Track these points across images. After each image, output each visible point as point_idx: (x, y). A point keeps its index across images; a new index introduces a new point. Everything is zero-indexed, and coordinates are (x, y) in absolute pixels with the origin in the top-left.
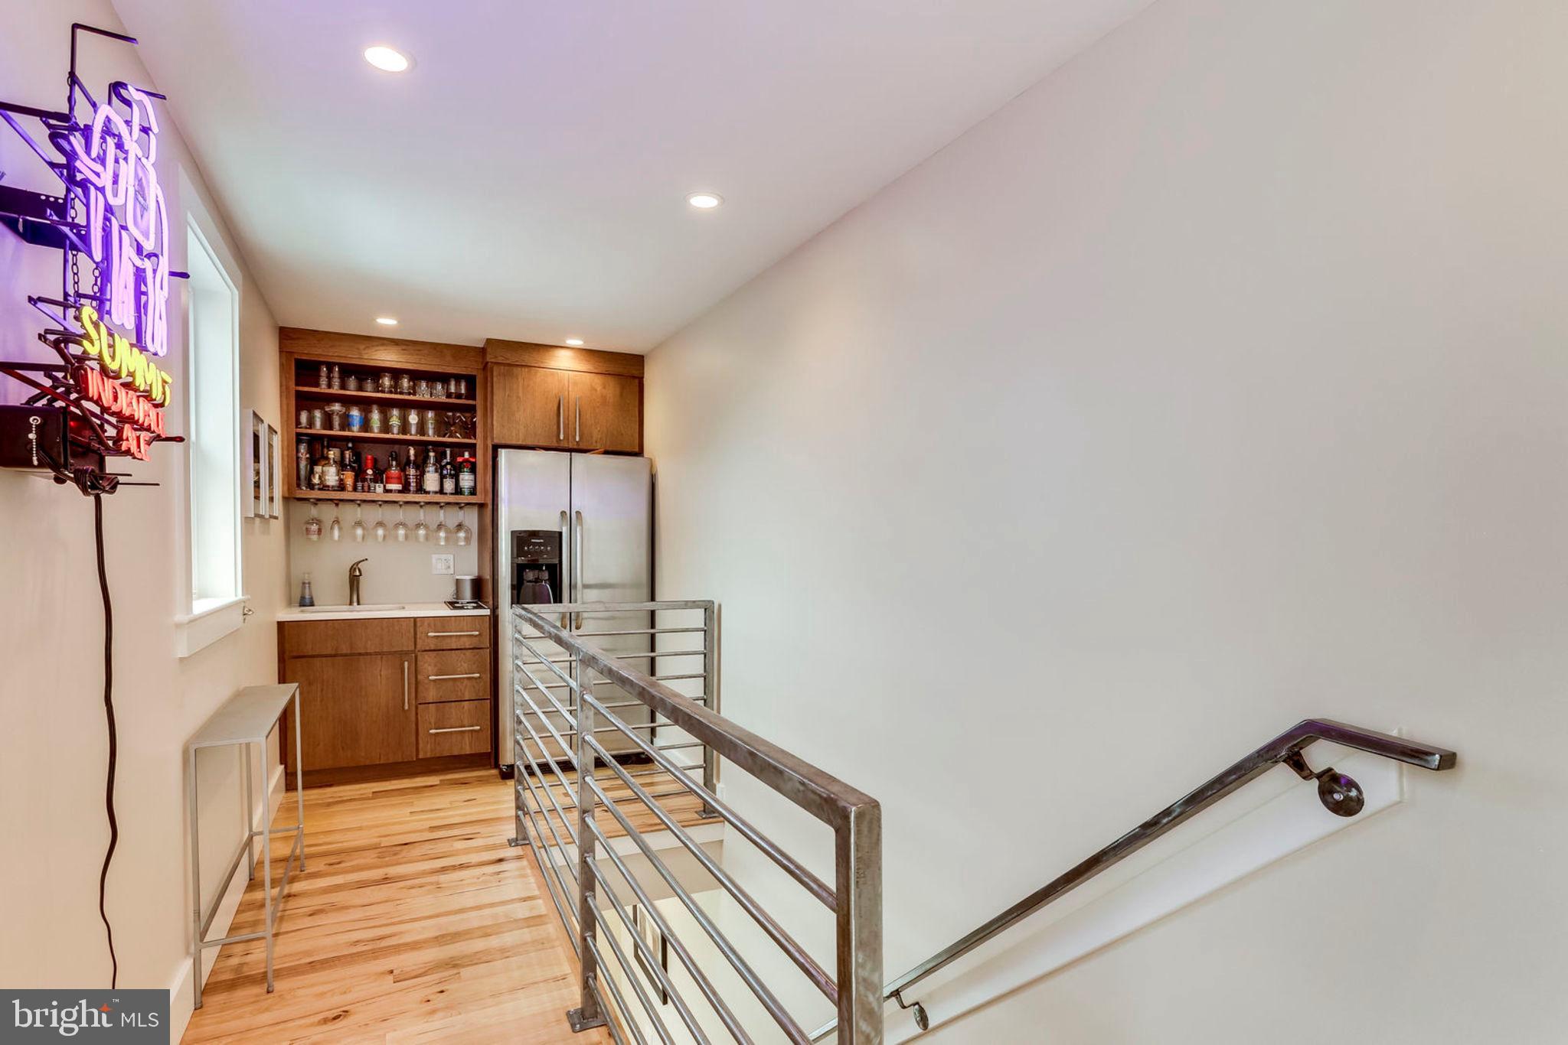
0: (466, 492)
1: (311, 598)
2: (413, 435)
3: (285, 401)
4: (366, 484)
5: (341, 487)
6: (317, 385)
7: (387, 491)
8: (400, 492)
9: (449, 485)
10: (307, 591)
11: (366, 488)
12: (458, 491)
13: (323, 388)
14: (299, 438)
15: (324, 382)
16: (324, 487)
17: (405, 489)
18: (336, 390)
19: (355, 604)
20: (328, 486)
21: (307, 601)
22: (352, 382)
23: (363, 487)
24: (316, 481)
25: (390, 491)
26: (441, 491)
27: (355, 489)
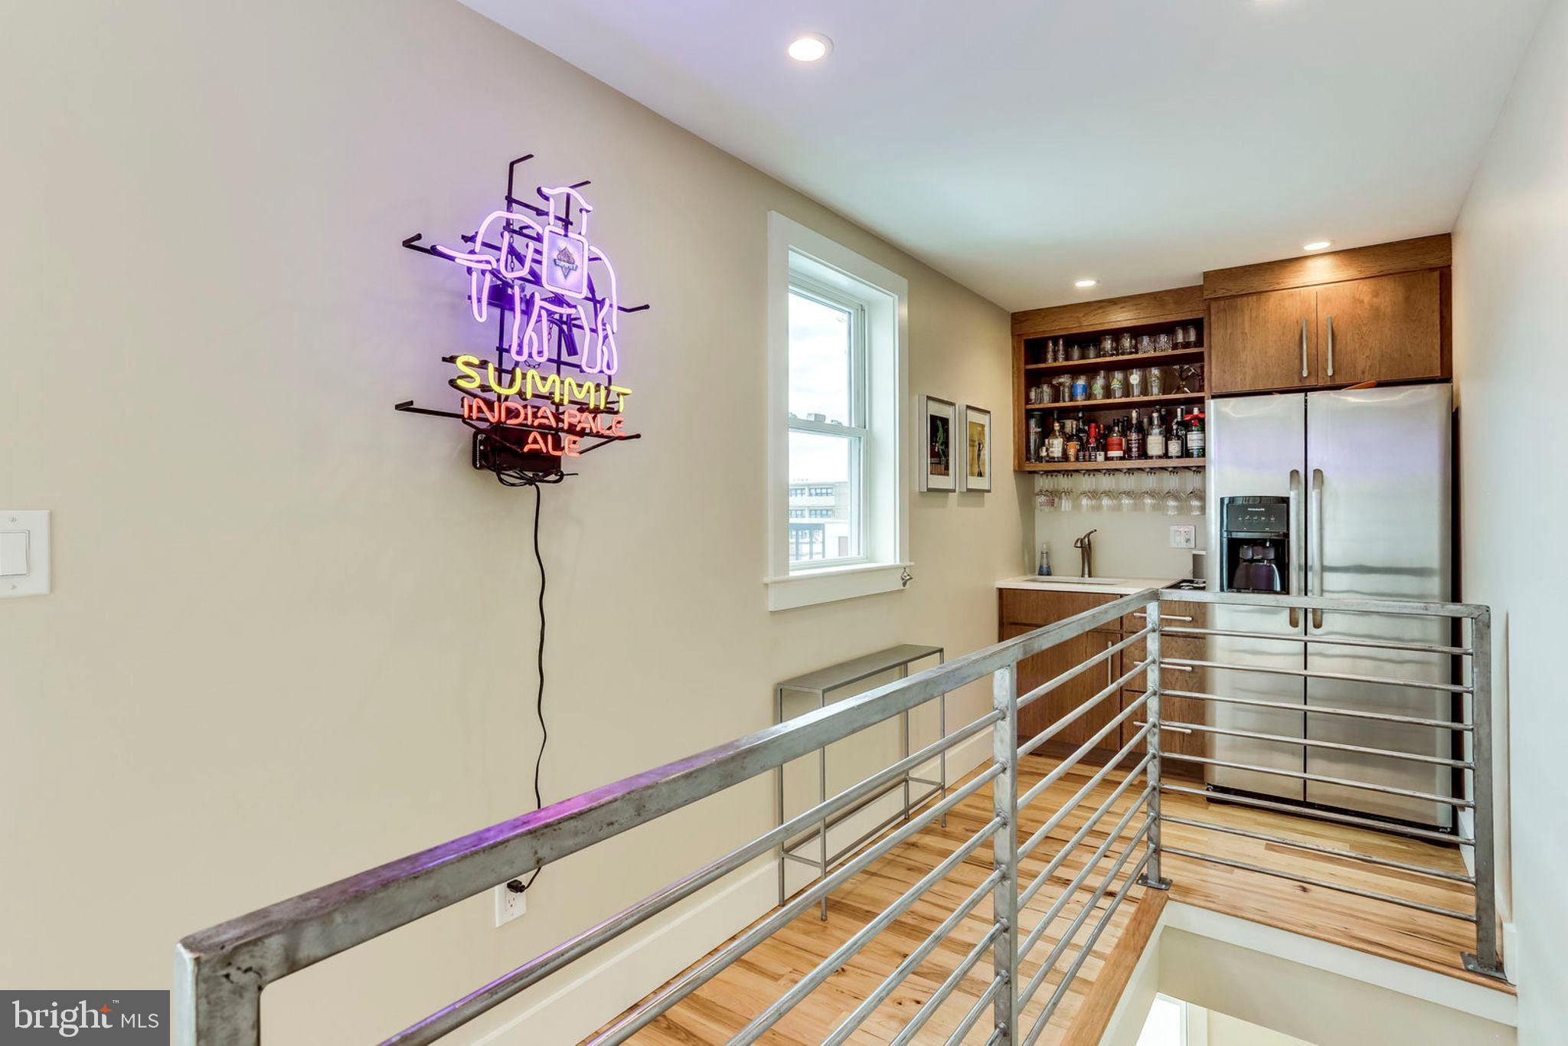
0: (1195, 453)
1: (1049, 567)
2: (1136, 397)
3: (1016, 380)
4: (1087, 453)
5: (1065, 457)
6: (1045, 361)
7: (1107, 459)
8: (1122, 458)
9: (1174, 447)
10: (1045, 560)
11: (1087, 457)
12: (1186, 453)
13: (1050, 363)
14: (1029, 414)
15: (1050, 356)
16: (1051, 460)
17: (1127, 455)
18: (1061, 362)
19: (1087, 576)
20: (1054, 458)
21: (1045, 570)
22: (1076, 352)
23: (1084, 456)
24: (1044, 453)
25: (1112, 459)
26: (1166, 455)
27: (1077, 459)
